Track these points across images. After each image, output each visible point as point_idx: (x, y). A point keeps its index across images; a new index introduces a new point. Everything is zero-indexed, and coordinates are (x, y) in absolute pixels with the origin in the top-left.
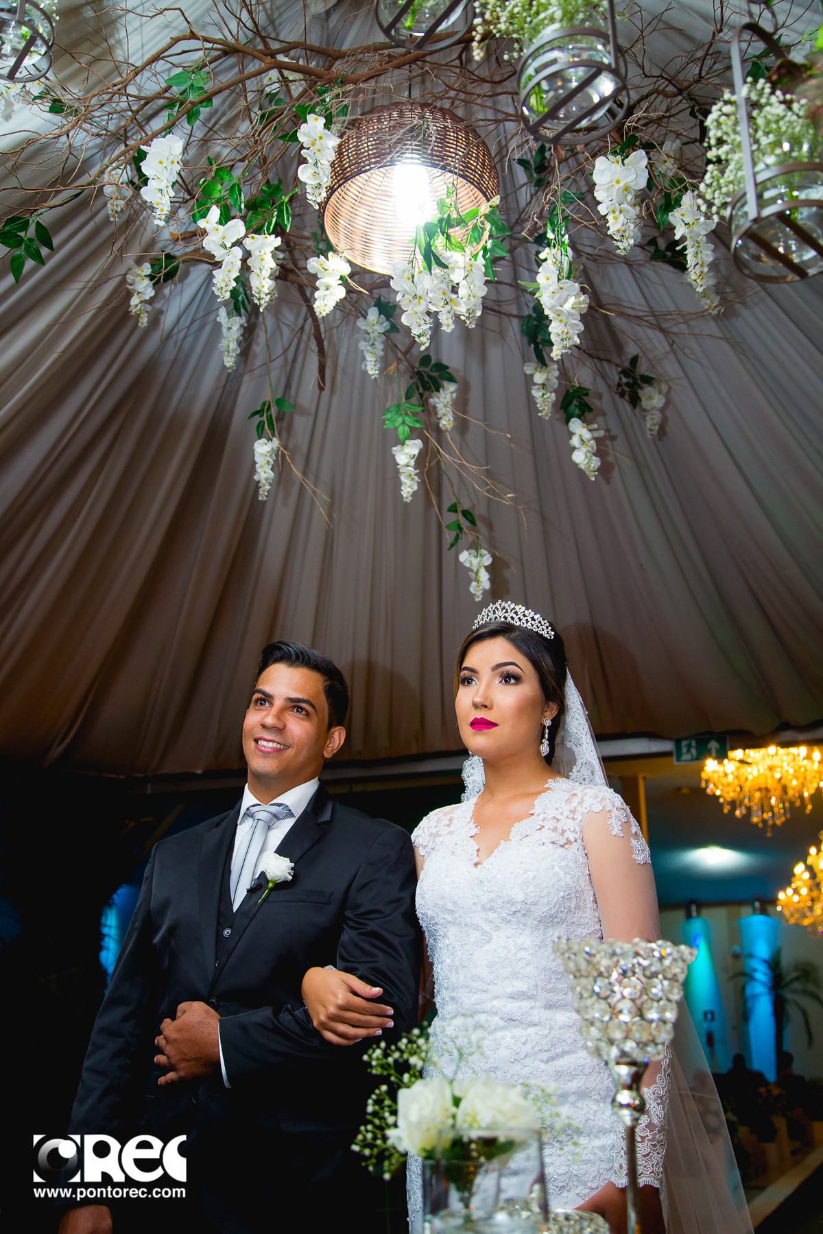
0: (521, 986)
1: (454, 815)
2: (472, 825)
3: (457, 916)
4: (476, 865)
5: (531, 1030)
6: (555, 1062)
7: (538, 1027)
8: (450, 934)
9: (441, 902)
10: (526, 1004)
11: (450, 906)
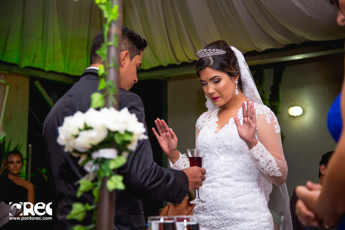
0: (228, 173)
1: (211, 114)
2: (217, 118)
3: (209, 150)
4: (216, 132)
5: (229, 188)
6: (237, 198)
7: (232, 187)
8: (207, 156)
9: (203, 145)
10: (228, 179)
11: (207, 147)
